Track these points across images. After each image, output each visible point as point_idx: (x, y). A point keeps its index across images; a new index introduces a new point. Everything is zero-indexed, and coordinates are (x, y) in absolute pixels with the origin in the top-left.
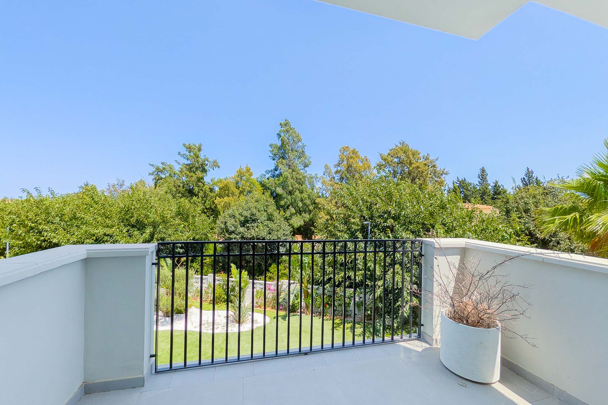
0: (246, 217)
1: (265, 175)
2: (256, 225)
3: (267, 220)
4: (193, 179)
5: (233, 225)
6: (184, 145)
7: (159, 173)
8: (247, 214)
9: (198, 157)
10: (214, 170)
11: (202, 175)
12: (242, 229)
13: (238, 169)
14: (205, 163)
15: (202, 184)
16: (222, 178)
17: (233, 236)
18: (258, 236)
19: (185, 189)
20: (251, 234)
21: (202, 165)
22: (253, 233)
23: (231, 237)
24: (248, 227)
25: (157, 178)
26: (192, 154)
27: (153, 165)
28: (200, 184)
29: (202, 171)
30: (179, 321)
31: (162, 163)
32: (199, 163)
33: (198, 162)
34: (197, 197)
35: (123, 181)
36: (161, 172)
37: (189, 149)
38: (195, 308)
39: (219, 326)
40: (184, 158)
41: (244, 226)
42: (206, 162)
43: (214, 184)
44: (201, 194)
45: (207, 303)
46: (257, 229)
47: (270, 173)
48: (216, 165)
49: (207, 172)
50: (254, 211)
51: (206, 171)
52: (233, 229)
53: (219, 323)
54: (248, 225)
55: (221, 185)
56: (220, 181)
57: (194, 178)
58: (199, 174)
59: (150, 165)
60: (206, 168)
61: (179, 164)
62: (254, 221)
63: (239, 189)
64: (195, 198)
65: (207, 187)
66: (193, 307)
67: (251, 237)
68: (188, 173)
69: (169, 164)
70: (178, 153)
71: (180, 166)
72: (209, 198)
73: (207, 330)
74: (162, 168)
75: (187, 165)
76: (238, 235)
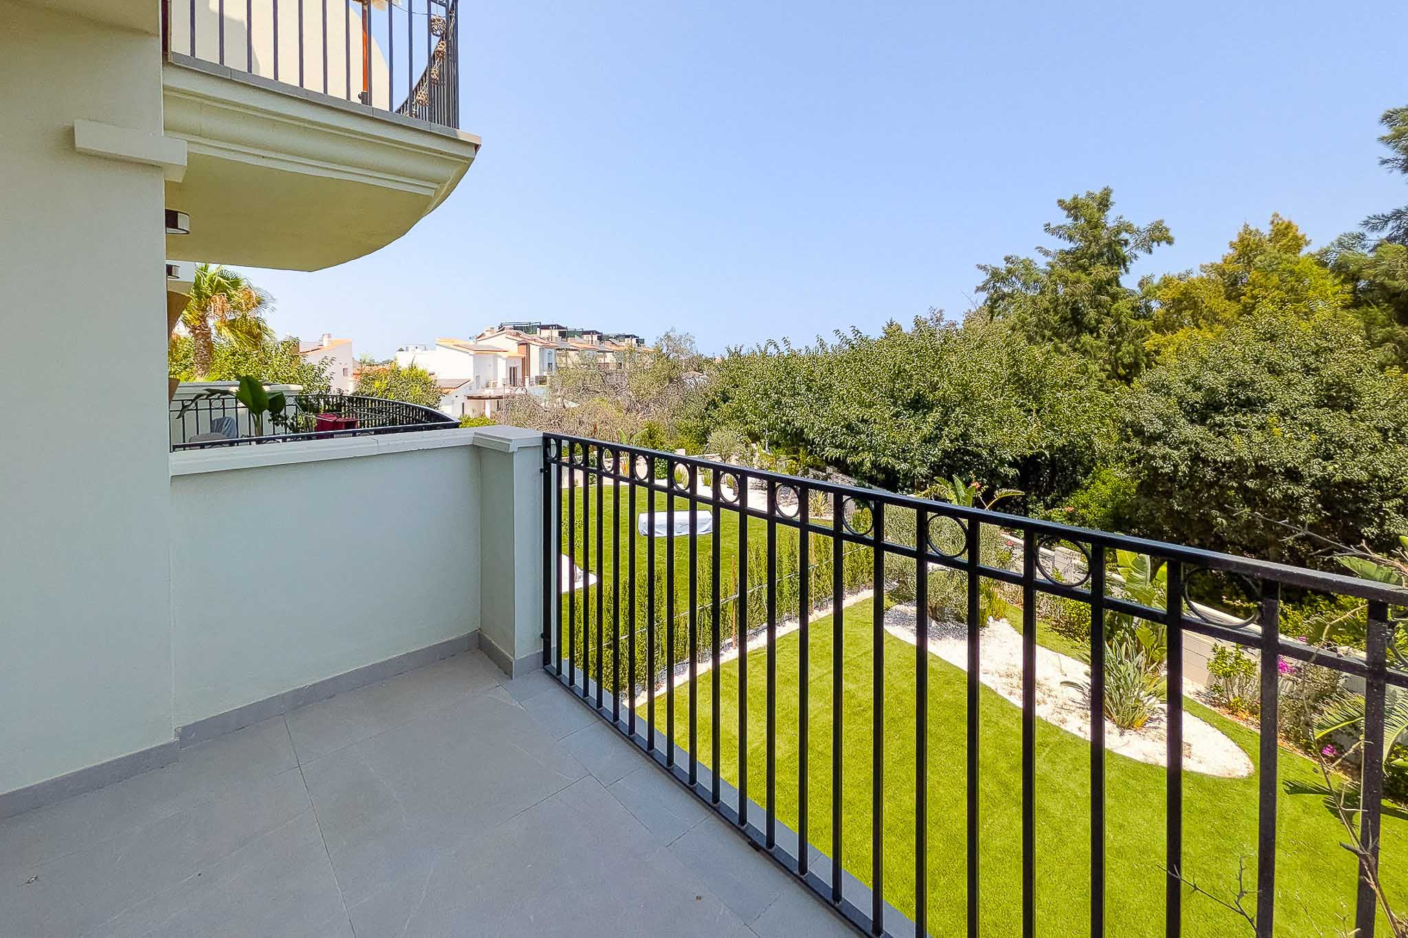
0: (1212, 391)
1: (1360, 237)
2: (1257, 419)
3: (1318, 406)
4: (1081, 288)
5: (1160, 416)
6: (1061, 203)
7: (998, 285)
8: (1218, 382)
9: (1096, 227)
10: (1151, 252)
11: (1108, 275)
12: (1193, 432)
13: (1237, 232)
14: (1121, 237)
15: (1109, 299)
16: (1174, 272)
17: (1158, 449)
18: (1261, 459)
19: (1061, 317)
20: (1232, 451)
21: (1109, 245)
22: (1241, 447)
23: (1151, 451)
24: (1222, 425)
25: (995, 296)
26: (1082, 222)
27: (984, 268)
28: (1104, 298)
29: (1111, 262)
30: (956, 641)
31: (1006, 259)
32: (1101, 243)
33: (1097, 239)
34: (1095, 335)
35: (941, 311)
36: (1003, 280)
37: (1074, 209)
38: (1009, 626)
39: (1048, 700)
40: (1060, 237)
41: (1202, 422)
42: (1124, 236)
43: (1148, 293)
44: (1108, 325)
45: (1045, 626)
46: (1258, 437)
47: (1391, 224)
48: (1159, 235)
49: (1128, 263)
50: (1247, 371)
51: (1124, 261)
52: (1159, 427)
53: (1053, 693)
54: (1218, 418)
55: (1171, 294)
56: (1167, 282)
57: (1086, 282)
58: (1101, 271)
59: (980, 267)
60: (1125, 251)
61: (1047, 253)
62: (1249, 405)
63: (1239, 301)
64: (1086, 338)
65: (1122, 306)
66: (1005, 620)
67: (1228, 458)
68: (1067, 273)
69: (1022, 258)
70: (1044, 228)
71: (1050, 259)
72: (1131, 335)
73: (1011, 694)
74: (1004, 272)
75: (1068, 253)
76: (1177, 448)
